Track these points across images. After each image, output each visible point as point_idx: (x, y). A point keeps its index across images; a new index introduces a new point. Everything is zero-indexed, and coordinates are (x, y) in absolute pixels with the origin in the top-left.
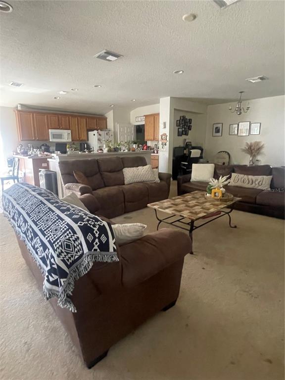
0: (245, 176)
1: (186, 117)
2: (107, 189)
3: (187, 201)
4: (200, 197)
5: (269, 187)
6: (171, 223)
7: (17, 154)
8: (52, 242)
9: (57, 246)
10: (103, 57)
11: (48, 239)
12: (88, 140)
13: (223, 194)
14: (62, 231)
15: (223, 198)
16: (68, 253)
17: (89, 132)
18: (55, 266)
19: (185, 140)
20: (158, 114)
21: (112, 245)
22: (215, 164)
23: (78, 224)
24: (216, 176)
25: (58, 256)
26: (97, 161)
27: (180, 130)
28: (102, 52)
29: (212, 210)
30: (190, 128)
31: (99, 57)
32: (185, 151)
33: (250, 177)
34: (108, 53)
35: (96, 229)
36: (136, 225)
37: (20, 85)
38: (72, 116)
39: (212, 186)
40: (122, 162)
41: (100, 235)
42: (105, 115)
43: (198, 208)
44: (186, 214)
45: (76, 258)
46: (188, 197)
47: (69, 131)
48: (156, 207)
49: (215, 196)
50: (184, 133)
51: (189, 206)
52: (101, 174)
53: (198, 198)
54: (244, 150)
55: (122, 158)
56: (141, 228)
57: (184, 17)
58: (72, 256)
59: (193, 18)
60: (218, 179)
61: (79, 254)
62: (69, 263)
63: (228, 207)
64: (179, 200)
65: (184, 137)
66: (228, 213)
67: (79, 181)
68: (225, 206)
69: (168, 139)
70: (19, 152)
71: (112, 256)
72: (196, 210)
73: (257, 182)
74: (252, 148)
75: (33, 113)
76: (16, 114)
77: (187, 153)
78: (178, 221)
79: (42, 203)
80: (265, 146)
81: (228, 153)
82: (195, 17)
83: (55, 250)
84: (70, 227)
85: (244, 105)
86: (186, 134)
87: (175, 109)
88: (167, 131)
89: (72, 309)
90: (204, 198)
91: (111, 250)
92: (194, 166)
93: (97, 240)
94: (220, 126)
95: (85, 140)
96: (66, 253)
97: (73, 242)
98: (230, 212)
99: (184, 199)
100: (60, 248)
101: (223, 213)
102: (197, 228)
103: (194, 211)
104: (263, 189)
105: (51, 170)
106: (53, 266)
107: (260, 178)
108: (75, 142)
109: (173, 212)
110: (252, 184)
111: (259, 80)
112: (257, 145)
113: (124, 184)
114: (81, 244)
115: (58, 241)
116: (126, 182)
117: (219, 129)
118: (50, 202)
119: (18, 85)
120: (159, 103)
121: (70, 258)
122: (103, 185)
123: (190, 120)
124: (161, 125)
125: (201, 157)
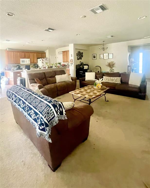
0: (109, 77)
1: (81, 52)
2: (49, 85)
3: (86, 90)
4: (91, 88)
5: (120, 82)
6: (80, 101)
7: (6, 70)
8: (41, 112)
9: (44, 113)
10: (47, 30)
11: (39, 111)
12: (37, 63)
13: (101, 86)
14: (44, 107)
15: (102, 88)
16: (48, 116)
17: (38, 59)
18: (43, 122)
19: (81, 61)
20: (68, 51)
21: (64, 112)
22: (95, 72)
23: (51, 104)
24: (96, 78)
25: (45, 118)
26: (44, 73)
27: (78, 57)
28: (47, 29)
29: (98, 94)
30: (82, 56)
31: (45, 30)
32: (81, 66)
33: (112, 78)
34: (50, 29)
35: (58, 105)
36: (70, 103)
37: (10, 40)
38: (31, 52)
39: (96, 83)
40: (55, 72)
41: (60, 108)
42: (45, 52)
43: (92, 93)
44: (87, 96)
45: (51, 118)
46: (86, 88)
47: (29, 59)
48: (73, 93)
49: (98, 87)
50: (80, 59)
51: (87, 93)
52: (46, 79)
53: (90, 89)
54: (107, 65)
55: (55, 71)
56: (72, 104)
57: (81, 17)
58: (50, 117)
59: (84, 17)
60: (99, 80)
61: (52, 116)
62: (49, 121)
63: (104, 92)
64: (82, 90)
65: (80, 60)
66: (104, 95)
67: (37, 82)
68: (103, 92)
69: (73, 62)
70: (6, 69)
71: (64, 117)
72: (91, 94)
73: (115, 80)
74: (110, 64)
75: (13, 52)
76: (6, 52)
77: (82, 67)
78: (83, 99)
79: (31, 94)
80: (116, 63)
81: (100, 67)
82: (85, 17)
83: (43, 115)
84: (48, 105)
85: (105, 47)
86: (81, 59)
87: (76, 49)
88: (73, 58)
89: (50, 141)
90: (93, 89)
91: (64, 114)
92: (86, 73)
93: (59, 110)
94: (95, 55)
95: (36, 63)
96: (47, 116)
97: (50, 112)
98: (105, 94)
99: (85, 89)
100: (45, 114)
101: (102, 95)
102: (92, 102)
103: (90, 95)
104: (118, 83)
105: (22, 77)
106: (42, 122)
107: (116, 78)
108: (32, 64)
109: (81, 95)
110: (113, 81)
111: (111, 37)
112: (112, 63)
113: (56, 83)
114: (53, 112)
115: (44, 111)
116: (57, 82)
117: (95, 57)
118: (34, 94)
119: (9, 41)
120: (69, 46)
121: (49, 118)
122: (47, 84)
123: (82, 53)
124: (70, 56)
125: (88, 69)
